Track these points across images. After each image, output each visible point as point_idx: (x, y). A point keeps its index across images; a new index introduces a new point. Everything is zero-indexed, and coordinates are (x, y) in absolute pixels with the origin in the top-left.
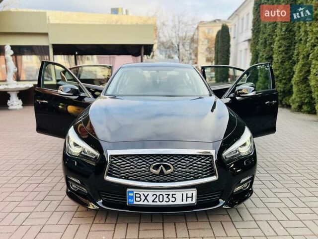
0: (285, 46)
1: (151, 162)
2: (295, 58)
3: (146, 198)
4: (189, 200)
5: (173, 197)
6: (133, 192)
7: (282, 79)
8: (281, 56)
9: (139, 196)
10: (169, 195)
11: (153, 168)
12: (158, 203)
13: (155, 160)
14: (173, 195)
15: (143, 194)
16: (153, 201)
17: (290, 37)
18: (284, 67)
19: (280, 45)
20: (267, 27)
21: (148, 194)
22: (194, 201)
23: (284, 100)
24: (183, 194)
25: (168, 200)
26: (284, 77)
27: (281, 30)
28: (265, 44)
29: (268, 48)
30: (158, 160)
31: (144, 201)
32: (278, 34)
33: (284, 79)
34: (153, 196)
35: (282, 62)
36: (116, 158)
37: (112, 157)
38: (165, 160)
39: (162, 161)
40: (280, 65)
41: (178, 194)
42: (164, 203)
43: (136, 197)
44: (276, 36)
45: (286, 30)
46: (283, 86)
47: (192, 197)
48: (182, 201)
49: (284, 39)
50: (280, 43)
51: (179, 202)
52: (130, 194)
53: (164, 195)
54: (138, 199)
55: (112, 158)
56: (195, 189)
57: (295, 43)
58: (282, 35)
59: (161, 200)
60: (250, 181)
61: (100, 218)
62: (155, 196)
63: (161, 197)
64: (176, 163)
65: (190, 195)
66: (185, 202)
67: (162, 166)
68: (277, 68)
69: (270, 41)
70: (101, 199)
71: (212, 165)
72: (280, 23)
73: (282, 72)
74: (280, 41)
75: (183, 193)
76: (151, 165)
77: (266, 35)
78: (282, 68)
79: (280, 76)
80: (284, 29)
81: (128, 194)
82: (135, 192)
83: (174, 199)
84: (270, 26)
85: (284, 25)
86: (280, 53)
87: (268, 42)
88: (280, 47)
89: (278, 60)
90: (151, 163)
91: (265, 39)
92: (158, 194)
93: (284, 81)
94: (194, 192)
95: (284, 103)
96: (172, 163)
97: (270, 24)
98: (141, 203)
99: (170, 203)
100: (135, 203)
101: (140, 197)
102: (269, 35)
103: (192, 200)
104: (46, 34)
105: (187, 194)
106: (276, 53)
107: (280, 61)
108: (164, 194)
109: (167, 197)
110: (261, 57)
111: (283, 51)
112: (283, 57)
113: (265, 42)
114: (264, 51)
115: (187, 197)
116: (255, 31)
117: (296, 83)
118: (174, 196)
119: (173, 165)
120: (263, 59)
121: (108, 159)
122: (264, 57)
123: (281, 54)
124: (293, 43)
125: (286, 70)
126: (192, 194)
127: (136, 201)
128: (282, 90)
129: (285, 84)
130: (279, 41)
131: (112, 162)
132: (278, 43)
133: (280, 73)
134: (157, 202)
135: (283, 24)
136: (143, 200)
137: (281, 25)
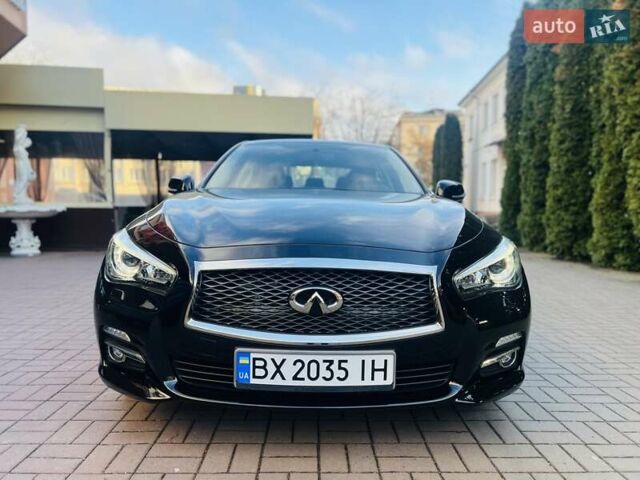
0: (572, 139)
1: (292, 285)
2: (593, 162)
3: (278, 368)
4: (379, 375)
5: (340, 368)
6: (247, 355)
7: (570, 205)
8: (565, 159)
9: (261, 363)
10: (331, 362)
11: (297, 300)
12: (308, 383)
13: (301, 282)
14: (340, 362)
15: (273, 360)
16: (295, 378)
17: (581, 122)
18: (571, 180)
19: (561, 138)
20: (535, 107)
21: (284, 361)
22: (390, 380)
23: (575, 246)
24: (363, 361)
25: (328, 375)
26: (573, 201)
27: (563, 109)
28: (531, 139)
29: (537, 147)
30: (308, 282)
31: (273, 378)
32: (556, 117)
33: (575, 205)
34: (295, 364)
35: (569, 171)
36: (212, 279)
37: (204, 274)
38: (324, 283)
39: (316, 284)
40: (564, 177)
41: (353, 361)
42: (320, 383)
43: (255, 367)
44: (554, 121)
45: (572, 110)
46: (573, 218)
47: (385, 370)
48: (363, 379)
49: (570, 126)
50: (562, 135)
51: (354, 381)
52: (243, 361)
53: (321, 362)
54: (260, 372)
55: (204, 278)
56: (392, 351)
57: (592, 134)
58: (565, 119)
59: (314, 375)
60: (518, 348)
61: (174, 434)
62: (299, 365)
63: (313, 366)
64: (348, 289)
65: (379, 365)
66: (368, 382)
67: (316, 294)
68: (559, 183)
69: (541, 134)
70: (175, 375)
71: (430, 297)
72: (559, 97)
73: (570, 191)
74: (562, 131)
75: (363, 358)
76: (290, 292)
77: (533, 123)
78: (569, 183)
79: (566, 197)
80: (568, 107)
81: (238, 360)
82: (253, 356)
83: (342, 374)
84: (541, 106)
85: (568, 100)
86: (563, 153)
87: (537, 137)
88: (561, 142)
89: (559, 167)
90: (292, 288)
91: (532, 130)
92: (306, 360)
93: (573, 208)
94: (390, 357)
95: (575, 253)
96: (340, 289)
97: (539, 102)
98: (267, 381)
99: (335, 383)
100: (253, 381)
101: (264, 367)
102: (540, 122)
103: (385, 379)
104: (100, 111)
105: (373, 362)
106: (555, 155)
107: (563, 168)
108: (320, 359)
109: (328, 368)
110: (525, 165)
111: (568, 151)
112: (569, 161)
113: (532, 136)
114: (531, 153)
115: (374, 370)
116: (512, 117)
117: (599, 208)
118: (343, 365)
119: (341, 293)
120: (529, 168)
121: (195, 282)
122: (531, 164)
123: (565, 155)
124: (588, 134)
125: (577, 186)
126: (386, 361)
127: (254, 377)
128: (570, 225)
129: (577, 213)
130: (559, 130)
131: (203, 286)
132: (558, 135)
133: (565, 193)
134: (303, 379)
135: (566, 97)
136: (270, 375)
137: (563, 100)
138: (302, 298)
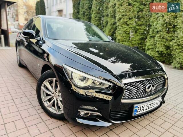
0: (98, 17)
1: (145, 84)
3: (143, 108)
4: (158, 103)
10: (153, 103)
25: (152, 106)
27: (96, 8)
28: (84, 14)
31: (142, 111)
34: (146, 106)
43: (138, 109)
44: (93, 11)
48: (156, 105)
56: (161, 97)
57: (104, 16)
58: (96, 11)
59: (149, 107)
69: (88, 13)
75: (157, 100)
82: (138, 107)
86: (96, 21)
88: (96, 17)
92: (149, 104)
97: (86, 4)
101: (140, 109)
111: (97, 20)
112: (98, 23)
114: (84, 19)
126: (160, 100)
127: (138, 112)
130: (95, 14)
134: (147, 109)
137: (96, 5)
138: (149, 88)
